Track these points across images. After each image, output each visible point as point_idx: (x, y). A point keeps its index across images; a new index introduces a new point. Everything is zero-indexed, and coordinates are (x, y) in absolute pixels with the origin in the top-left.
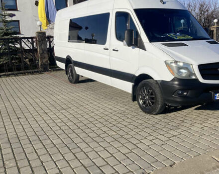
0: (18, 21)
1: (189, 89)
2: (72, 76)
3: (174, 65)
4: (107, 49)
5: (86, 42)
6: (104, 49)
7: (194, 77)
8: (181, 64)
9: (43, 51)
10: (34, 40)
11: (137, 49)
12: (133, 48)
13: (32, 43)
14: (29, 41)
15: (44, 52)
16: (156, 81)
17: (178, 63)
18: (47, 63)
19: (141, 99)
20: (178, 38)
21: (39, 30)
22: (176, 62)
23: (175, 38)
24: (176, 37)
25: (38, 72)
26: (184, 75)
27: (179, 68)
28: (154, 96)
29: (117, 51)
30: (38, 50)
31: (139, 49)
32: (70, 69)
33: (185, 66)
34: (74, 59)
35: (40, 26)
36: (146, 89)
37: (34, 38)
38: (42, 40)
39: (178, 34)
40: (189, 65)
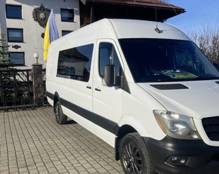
0: (24, 53)
1: (189, 156)
2: (59, 116)
3: (165, 117)
4: (90, 88)
5: (71, 78)
6: (87, 87)
7: (196, 137)
8: (176, 117)
9: (39, 84)
10: (30, 72)
11: (120, 90)
12: (116, 89)
13: (28, 77)
14: (24, 74)
15: (39, 86)
16: (143, 137)
17: (172, 115)
18: (42, 98)
19: (125, 160)
20: (176, 77)
21: (35, 62)
22: (169, 113)
23: (172, 76)
24: (174, 76)
25: (31, 107)
26: (180, 133)
27: (174, 122)
28: (140, 159)
29: (100, 90)
30: (33, 83)
31: (122, 90)
32: (57, 107)
33: (183, 120)
34: (61, 96)
35: (37, 58)
36: (131, 147)
37: (30, 70)
38: (38, 73)
39: (178, 71)
40: (188, 118)
